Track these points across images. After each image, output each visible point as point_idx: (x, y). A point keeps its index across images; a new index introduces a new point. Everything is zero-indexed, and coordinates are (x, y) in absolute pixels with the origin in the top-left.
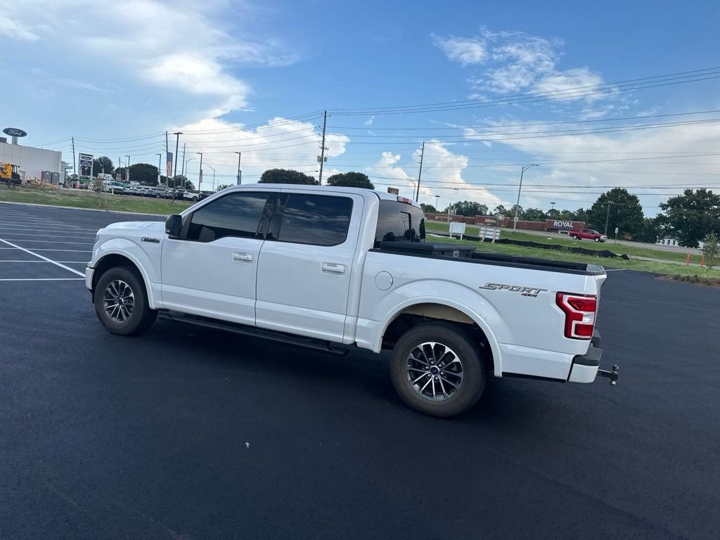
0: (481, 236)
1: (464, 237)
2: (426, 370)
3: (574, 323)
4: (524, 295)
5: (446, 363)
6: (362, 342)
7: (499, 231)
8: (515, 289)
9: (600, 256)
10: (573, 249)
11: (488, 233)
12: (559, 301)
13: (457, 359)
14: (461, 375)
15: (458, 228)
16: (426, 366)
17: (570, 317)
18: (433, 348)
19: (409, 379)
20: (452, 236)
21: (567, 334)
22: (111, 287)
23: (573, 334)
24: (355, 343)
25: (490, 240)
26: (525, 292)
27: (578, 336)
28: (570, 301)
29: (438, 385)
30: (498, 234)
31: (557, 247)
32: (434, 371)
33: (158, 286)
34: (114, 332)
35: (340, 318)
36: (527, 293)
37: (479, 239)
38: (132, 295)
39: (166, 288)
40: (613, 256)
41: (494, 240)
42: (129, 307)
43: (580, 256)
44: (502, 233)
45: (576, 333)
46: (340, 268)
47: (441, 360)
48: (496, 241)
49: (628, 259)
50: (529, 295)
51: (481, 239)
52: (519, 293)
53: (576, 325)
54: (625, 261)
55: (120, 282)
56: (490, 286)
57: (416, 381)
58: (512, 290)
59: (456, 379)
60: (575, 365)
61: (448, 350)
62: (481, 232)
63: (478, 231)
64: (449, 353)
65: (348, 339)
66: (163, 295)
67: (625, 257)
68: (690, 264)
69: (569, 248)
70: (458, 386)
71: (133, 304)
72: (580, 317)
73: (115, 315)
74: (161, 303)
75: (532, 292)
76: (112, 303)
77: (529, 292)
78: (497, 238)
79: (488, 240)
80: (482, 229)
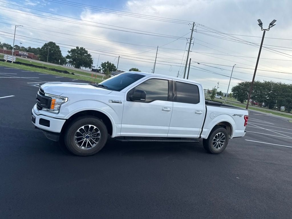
0: (5, 59)
3: (246, 123)
6: (202, 136)
7: (15, 57)
9: (64, 73)
10: (52, 69)
11: (9, 58)
12: (244, 118)
17: (245, 121)
18: (220, 134)
21: (245, 126)
25: (11, 62)
30: (15, 59)
31: (44, 68)
33: (120, 126)
35: (198, 130)
37: (4, 60)
39: (124, 126)
40: (68, 73)
41: (12, 62)
43: (55, 72)
44: (17, 59)
46: (200, 112)
48: (14, 62)
49: (74, 74)
51: (5, 61)
52: (239, 116)
54: (73, 75)
56: (235, 115)
62: (5, 57)
63: (3, 56)
65: (199, 136)
66: (121, 130)
67: (73, 74)
68: (93, 77)
69: (50, 68)
75: (241, 116)
78: (14, 61)
79: (8, 61)
80: (5, 55)
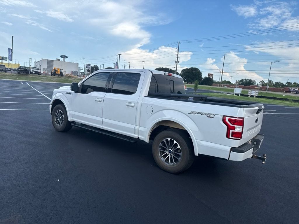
0: (249, 94)
1: (241, 95)
2: (167, 151)
3: (231, 131)
4: (208, 117)
5: (175, 148)
6: (141, 138)
7: (257, 92)
8: (204, 114)
11: (252, 93)
12: (224, 121)
13: (179, 147)
14: (180, 154)
15: (238, 91)
16: (167, 149)
17: (229, 128)
18: (169, 141)
19: (160, 155)
20: (235, 94)
21: (228, 136)
22: (57, 112)
23: (230, 137)
24: (139, 138)
25: (253, 96)
26: (208, 116)
27: (232, 138)
28: (229, 120)
29: (171, 158)
30: (257, 93)
32: (170, 152)
33: (71, 112)
34: (58, 131)
35: (133, 127)
36: (209, 116)
37: (248, 96)
38: (63, 116)
39: (74, 113)
41: (255, 96)
42: (62, 120)
44: (259, 93)
45: (232, 136)
46: (133, 105)
47: (173, 147)
48: (256, 97)
50: (210, 117)
51: (249, 96)
52: (206, 116)
53: (232, 132)
55: (60, 110)
56: (193, 113)
57: (162, 156)
58: (202, 114)
59: (179, 156)
60: (231, 152)
61: (175, 142)
62: (249, 92)
64: (176, 143)
65: (136, 136)
66: (73, 116)
70: (179, 159)
71: (63, 119)
72: (234, 128)
73: (58, 124)
74: (72, 119)
75: (212, 116)
76: (57, 119)
77: (210, 115)
78: (257, 95)
79: (252, 96)
80: (250, 91)
